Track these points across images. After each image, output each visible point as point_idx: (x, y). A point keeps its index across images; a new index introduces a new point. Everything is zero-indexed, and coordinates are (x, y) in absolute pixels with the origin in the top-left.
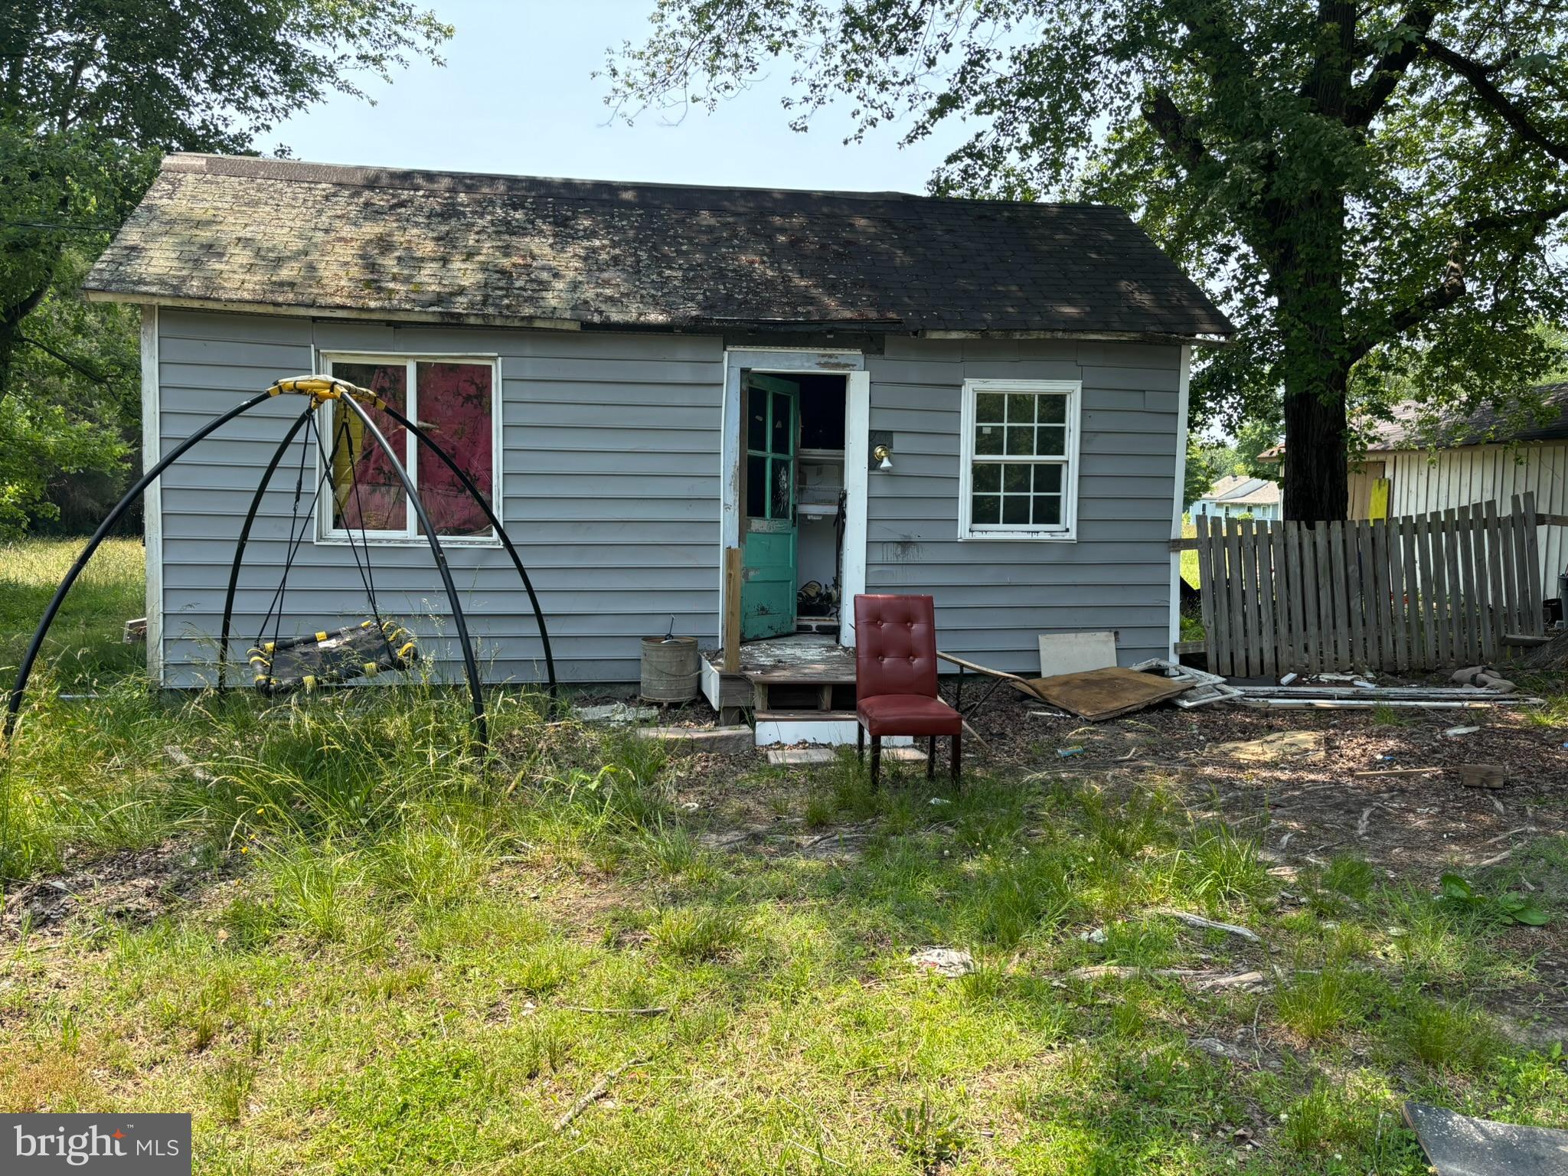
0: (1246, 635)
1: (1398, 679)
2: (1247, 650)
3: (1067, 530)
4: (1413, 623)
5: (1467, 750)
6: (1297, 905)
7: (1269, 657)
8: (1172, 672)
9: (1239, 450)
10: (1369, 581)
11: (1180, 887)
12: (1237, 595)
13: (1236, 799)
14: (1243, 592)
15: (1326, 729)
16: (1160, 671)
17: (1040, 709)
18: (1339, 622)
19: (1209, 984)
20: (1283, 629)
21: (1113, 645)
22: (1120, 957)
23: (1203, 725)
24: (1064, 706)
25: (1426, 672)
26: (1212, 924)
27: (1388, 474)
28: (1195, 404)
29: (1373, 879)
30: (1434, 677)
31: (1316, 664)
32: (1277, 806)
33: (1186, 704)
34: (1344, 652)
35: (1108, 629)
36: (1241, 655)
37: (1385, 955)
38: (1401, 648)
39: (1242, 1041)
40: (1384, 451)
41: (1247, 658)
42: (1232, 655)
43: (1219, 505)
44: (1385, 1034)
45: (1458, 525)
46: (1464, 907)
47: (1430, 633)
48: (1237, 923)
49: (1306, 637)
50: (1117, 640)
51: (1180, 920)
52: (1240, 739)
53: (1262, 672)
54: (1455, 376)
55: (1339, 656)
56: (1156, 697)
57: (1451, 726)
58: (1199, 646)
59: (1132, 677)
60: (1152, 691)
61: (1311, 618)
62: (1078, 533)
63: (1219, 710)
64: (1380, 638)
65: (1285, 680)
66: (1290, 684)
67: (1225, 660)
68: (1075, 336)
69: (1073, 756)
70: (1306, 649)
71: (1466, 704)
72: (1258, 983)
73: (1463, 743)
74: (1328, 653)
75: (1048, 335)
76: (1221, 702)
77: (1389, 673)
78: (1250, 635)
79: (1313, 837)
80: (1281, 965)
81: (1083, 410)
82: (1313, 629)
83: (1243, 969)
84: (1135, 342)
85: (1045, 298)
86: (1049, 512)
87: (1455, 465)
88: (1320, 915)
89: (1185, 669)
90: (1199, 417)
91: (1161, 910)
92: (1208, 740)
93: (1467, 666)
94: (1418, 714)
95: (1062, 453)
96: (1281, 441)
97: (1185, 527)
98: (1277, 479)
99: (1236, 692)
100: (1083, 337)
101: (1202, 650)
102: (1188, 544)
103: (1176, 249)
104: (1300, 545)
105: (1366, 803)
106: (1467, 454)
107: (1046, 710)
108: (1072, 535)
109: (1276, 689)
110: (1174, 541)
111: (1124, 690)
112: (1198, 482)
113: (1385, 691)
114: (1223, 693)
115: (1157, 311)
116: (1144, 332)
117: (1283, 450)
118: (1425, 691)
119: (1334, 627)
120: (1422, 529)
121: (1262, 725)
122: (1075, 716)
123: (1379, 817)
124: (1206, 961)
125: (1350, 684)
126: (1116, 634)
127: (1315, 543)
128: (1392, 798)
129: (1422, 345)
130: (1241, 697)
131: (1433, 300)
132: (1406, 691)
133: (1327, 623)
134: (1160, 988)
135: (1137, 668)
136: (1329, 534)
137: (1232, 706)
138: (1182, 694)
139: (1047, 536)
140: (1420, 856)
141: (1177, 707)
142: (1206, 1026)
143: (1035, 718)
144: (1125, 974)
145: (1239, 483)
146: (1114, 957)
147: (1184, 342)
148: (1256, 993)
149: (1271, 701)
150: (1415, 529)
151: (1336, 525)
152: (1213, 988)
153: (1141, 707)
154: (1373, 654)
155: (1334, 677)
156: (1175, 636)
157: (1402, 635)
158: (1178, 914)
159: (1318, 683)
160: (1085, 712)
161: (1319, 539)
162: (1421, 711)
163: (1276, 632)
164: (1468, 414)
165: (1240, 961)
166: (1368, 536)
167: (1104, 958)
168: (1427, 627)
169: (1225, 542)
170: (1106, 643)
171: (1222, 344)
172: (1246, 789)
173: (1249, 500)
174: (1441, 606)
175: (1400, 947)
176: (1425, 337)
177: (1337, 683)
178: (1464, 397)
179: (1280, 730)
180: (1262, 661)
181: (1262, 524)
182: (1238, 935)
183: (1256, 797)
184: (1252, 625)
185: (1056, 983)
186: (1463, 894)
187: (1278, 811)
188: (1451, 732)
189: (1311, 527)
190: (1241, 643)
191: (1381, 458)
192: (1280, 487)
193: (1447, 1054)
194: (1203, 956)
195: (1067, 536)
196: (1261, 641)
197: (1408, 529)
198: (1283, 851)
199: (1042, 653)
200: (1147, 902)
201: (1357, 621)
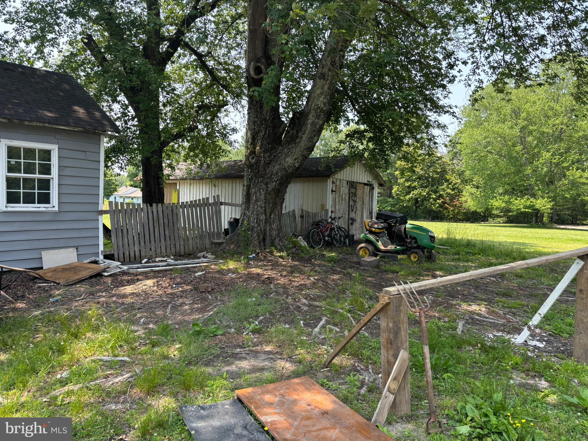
0: (129, 246)
1: (181, 258)
2: (129, 252)
3: (54, 207)
4: (186, 239)
5: (201, 280)
6: (145, 345)
7: (137, 254)
8: (101, 262)
9: (128, 177)
10: (171, 224)
11: (101, 347)
12: (125, 231)
13: (125, 308)
14: (127, 229)
15: (157, 278)
16: (96, 262)
17: (42, 283)
18: (161, 239)
19: (111, 383)
20: (142, 243)
21: (75, 253)
22: (74, 381)
23: (113, 281)
24: (54, 280)
25: (190, 255)
26: (113, 359)
27: (178, 187)
28: (107, 158)
29: (171, 330)
30: (192, 256)
31: (154, 255)
32: (140, 309)
33: (106, 274)
34: (163, 250)
35: (74, 247)
36: (127, 253)
37: (174, 355)
38: (182, 247)
39: (123, 401)
40: (176, 180)
41: (129, 254)
42: (124, 253)
43: (121, 197)
44: (173, 384)
45: (198, 205)
46: (198, 333)
47: (191, 241)
48: (123, 356)
49: (151, 245)
50: (77, 251)
51: (101, 360)
52: (126, 285)
53: (135, 259)
54: (196, 156)
55: (162, 251)
56: (94, 272)
57: (197, 272)
58: (111, 251)
59: (85, 265)
60: (92, 270)
61: (152, 238)
62: (59, 208)
63: (119, 275)
64: (175, 244)
65: (143, 261)
66: (145, 263)
67: (121, 255)
68: (54, 126)
69: (57, 301)
70: (151, 249)
71: (201, 264)
72: (129, 378)
73: (200, 277)
74: (158, 251)
75: (41, 124)
76: (119, 272)
77: (178, 256)
78: (130, 245)
79: (152, 318)
80: (138, 368)
81: (59, 157)
82: (153, 242)
83: (125, 373)
84: (81, 132)
85: (39, 108)
86: (45, 199)
87: (198, 185)
88: (153, 346)
89: (105, 260)
90: (110, 164)
91: (92, 358)
92: (115, 287)
93: (202, 252)
94: (187, 269)
95: (50, 174)
96: (141, 174)
97: (104, 206)
98: (140, 188)
99: (125, 268)
100: (58, 127)
101: (112, 253)
102: (106, 212)
103: (98, 97)
104: (148, 212)
105: (169, 303)
106: (201, 182)
107: (45, 283)
108: (56, 209)
109: (140, 265)
110: (100, 211)
111: (81, 271)
112: (112, 188)
113: (176, 262)
114: (120, 268)
115: (89, 120)
116: (84, 128)
117: (142, 178)
118: (189, 261)
119: (160, 241)
120: (187, 206)
121: (134, 279)
122: (58, 284)
123: (174, 307)
124: (110, 374)
125: (166, 261)
126: (77, 248)
127: (153, 212)
128: (178, 299)
129: (186, 144)
130: (127, 269)
131: (188, 129)
132: (183, 262)
133: (157, 240)
134: (90, 390)
135: (86, 261)
136: (157, 208)
137: (124, 273)
138: (104, 270)
139: (44, 209)
140: (186, 318)
141: (102, 276)
142: (109, 400)
143: (40, 287)
144: (76, 388)
145: (128, 189)
146: (71, 382)
147: (101, 134)
148: (129, 381)
149: (138, 270)
150: (185, 206)
151: (160, 205)
152: (113, 384)
153: (87, 277)
154: (173, 249)
155: (160, 259)
156: (101, 248)
157: (182, 243)
158: (99, 358)
159: (155, 262)
160: (62, 282)
161: (154, 210)
162: (188, 268)
163: (140, 244)
164: (201, 169)
165: (122, 371)
166: (170, 209)
167: (67, 384)
168: (190, 240)
169: (120, 211)
170: (72, 252)
171: (117, 136)
172: (128, 304)
173: (132, 195)
174: (194, 232)
175: (179, 352)
176: (187, 142)
177: (162, 261)
178: (199, 163)
179: (141, 280)
180: (135, 255)
181: (133, 205)
182: (123, 361)
183: (132, 307)
184: (131, 242)
185: (44, 400)
186: (198, 329)
187: (140, 310)
188: (196, 274)
189: (151, 206)
190: (127, 249)
191: (175, 182)
192: (141, 190)
193: (193, 385)
194: (109, 372)
195: (54, 209)
196: (134, 248)
197: (183, 206)
198: (141, 325)
199: (43, 259)
200: (87, 356)
201: (168, 238)
